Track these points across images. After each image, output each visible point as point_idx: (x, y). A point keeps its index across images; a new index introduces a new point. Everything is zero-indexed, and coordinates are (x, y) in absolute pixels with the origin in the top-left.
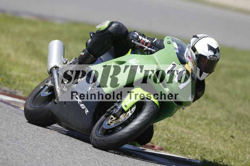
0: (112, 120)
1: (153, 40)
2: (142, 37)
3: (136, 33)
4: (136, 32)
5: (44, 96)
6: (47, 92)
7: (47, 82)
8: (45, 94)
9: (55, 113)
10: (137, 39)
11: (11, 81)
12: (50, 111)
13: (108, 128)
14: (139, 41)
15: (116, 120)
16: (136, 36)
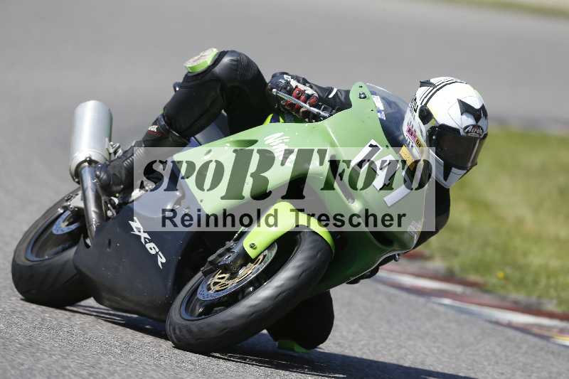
1: (330, 92)
3: (285, 76)
4: (287, 74)
5: (60, 233)
6: (67, 224)
7: (68, 200)
8: (62, 229)
10: (286, 86)
11: (529, 279)
14: (290, 92)
16: (283, 81)
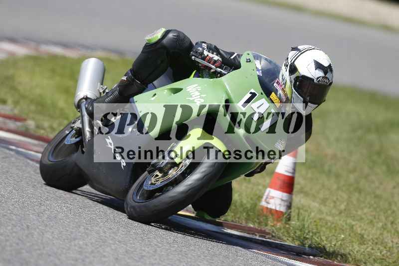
0: (157, 178)
1: (232, 55)
2: (209, 52)
5: (69, 143)
6: (74, 138)
7: (74, 123)
8: (71, 141)
9: (82, 167)
10: (201, 55)
12: (76, 165)
13: (151, 189)
14: (204, 58)
15: (162, 177)
